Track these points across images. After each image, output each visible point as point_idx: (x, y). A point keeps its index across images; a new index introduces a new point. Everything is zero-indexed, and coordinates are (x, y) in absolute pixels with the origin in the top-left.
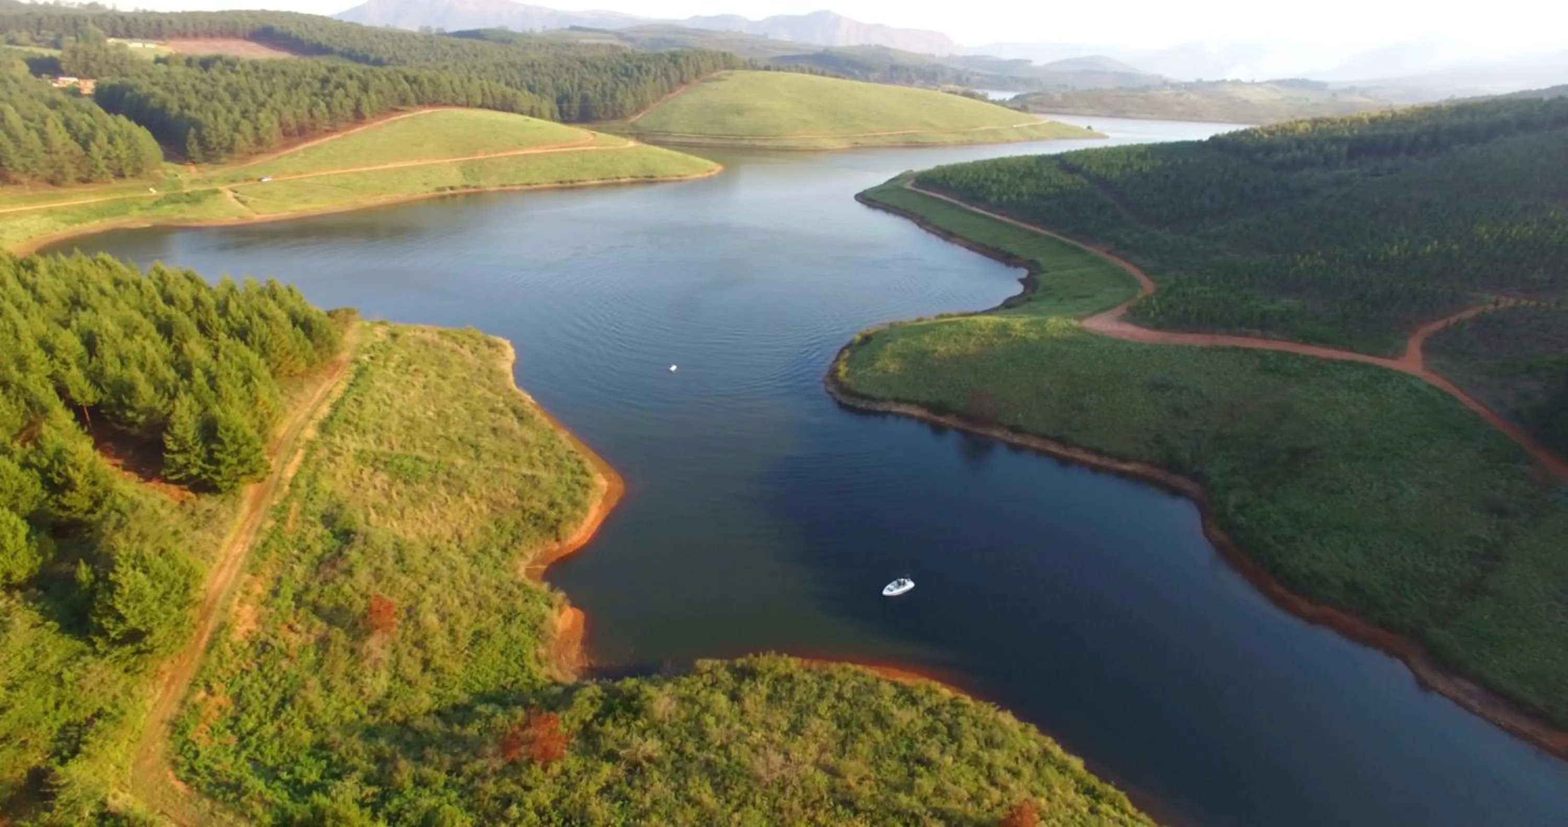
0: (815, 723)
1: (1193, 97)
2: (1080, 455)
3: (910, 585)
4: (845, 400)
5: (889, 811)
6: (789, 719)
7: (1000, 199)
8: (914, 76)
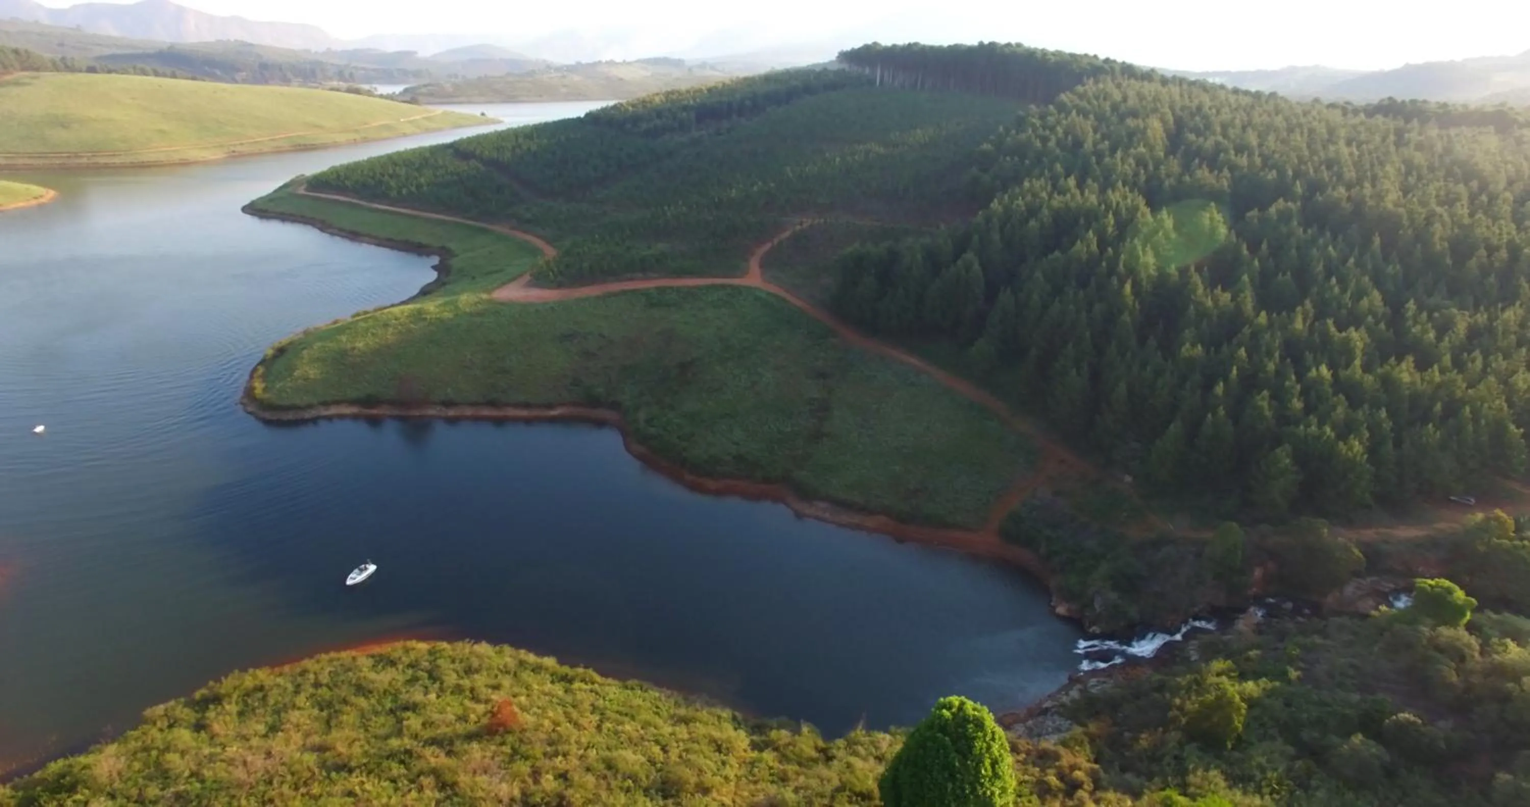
0: (294, 716)
1: (576, 78)
2: (512, 412)
3: (372, 568)
4: (268, 415)
5: (381, 757)
6: (266, 723)
7: (399, 193)
8: (289, 75)
